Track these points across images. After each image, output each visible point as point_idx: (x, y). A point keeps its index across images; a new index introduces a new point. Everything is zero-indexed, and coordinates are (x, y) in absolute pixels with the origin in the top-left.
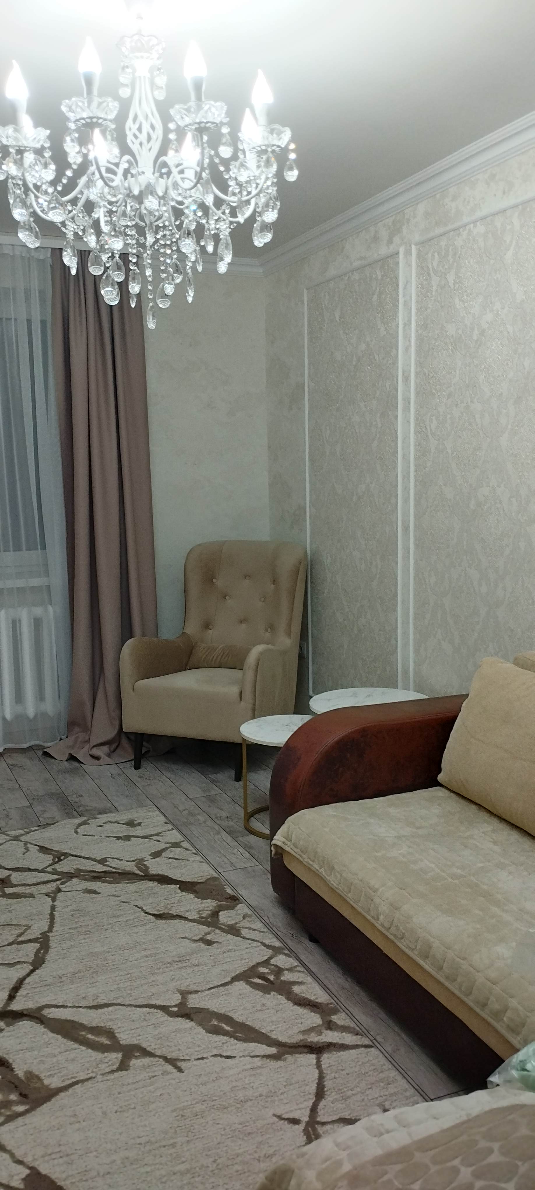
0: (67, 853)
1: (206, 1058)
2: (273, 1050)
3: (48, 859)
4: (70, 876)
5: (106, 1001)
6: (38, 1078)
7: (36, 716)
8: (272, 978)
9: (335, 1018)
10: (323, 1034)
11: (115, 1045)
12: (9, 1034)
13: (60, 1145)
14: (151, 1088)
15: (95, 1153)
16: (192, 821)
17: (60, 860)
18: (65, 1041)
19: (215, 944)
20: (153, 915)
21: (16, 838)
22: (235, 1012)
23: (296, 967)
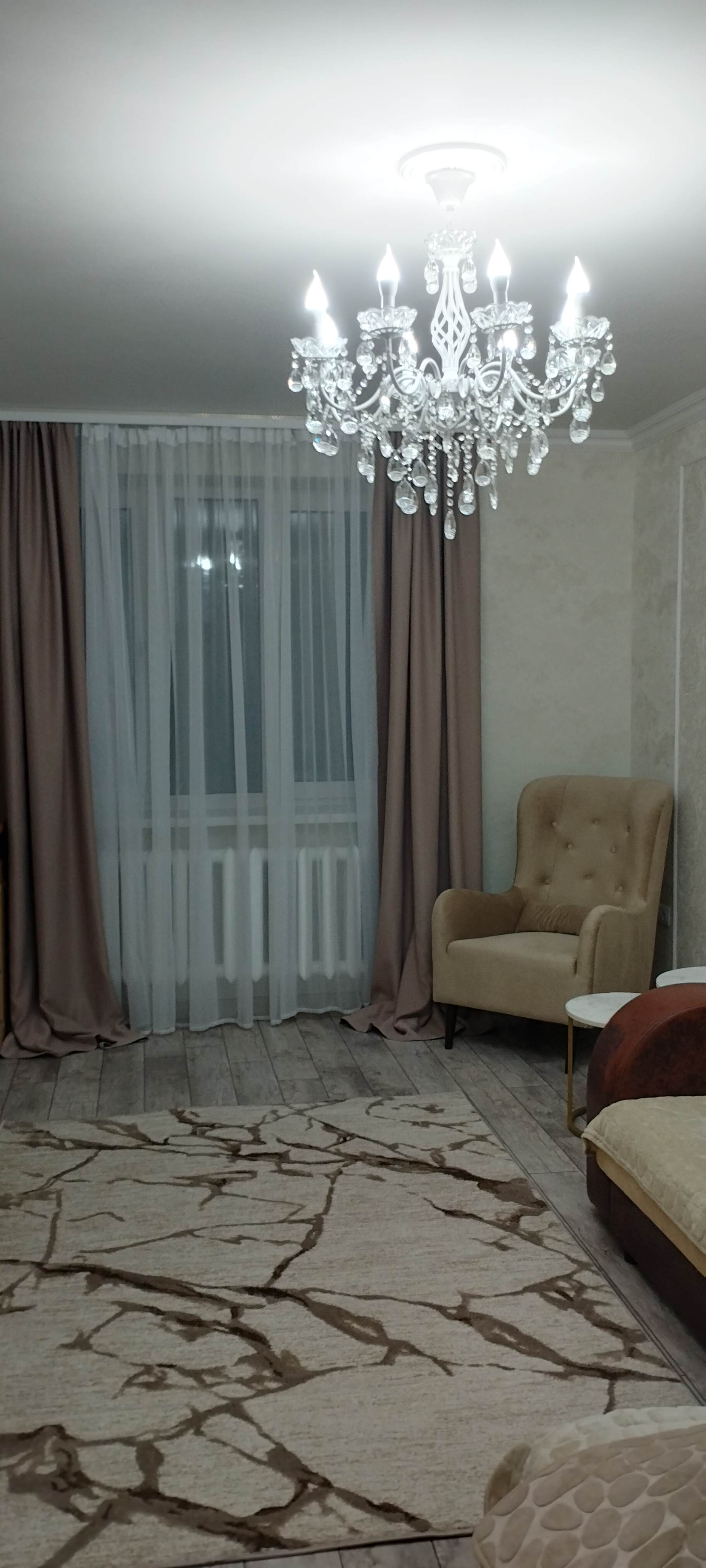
0: (353, 1134)
1: (482, 1366)
2: (560, 1369)
3: (333, 1138)
4: (355, 1159)
5: (377, 1293)
6: (295, 1358)
7: (335, 976)
8: (572, 1294)
9: (640, 1346)
10: (623, 1361)
11: (382, 1338)
12: (269, 1311)
13: (310, 1426)
14: (415, 1386)
15: (346, 1440)
16: (505, 1113)
17: (345, 1140)
18: (329, 1326)
19: (510, 1251)
20: (443, 1211)
21: (300, 1112)
22: (523, 1324)
23: (603, 1286)
